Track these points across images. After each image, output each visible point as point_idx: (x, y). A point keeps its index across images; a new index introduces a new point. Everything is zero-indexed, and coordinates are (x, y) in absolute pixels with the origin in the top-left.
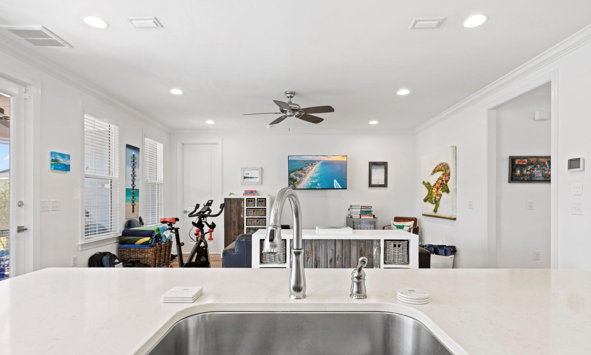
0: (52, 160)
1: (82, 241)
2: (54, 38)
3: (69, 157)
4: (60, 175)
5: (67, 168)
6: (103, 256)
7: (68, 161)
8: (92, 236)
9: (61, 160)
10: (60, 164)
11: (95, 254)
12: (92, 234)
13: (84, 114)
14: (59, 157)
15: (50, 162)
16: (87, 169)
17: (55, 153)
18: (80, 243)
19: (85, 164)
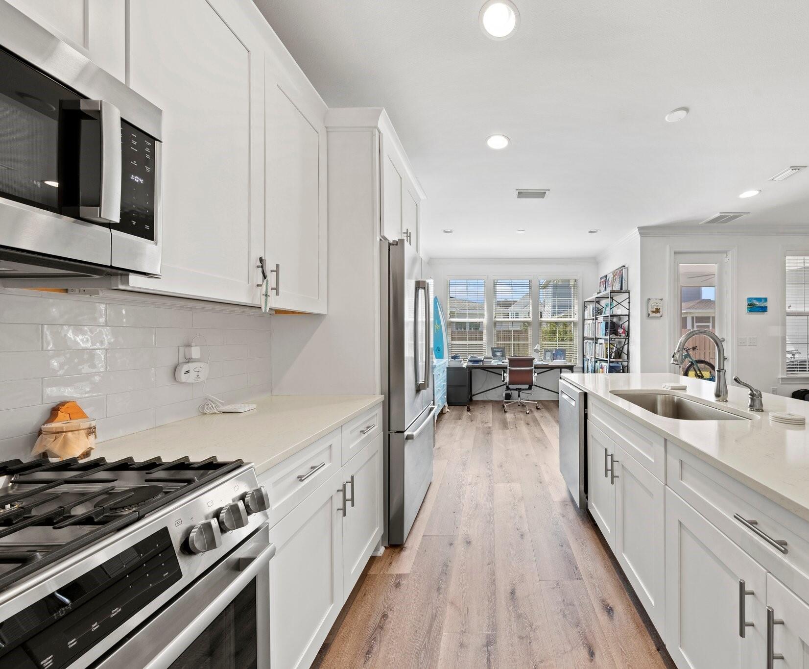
0: (748, 305)
1: (783, 374)
2: (732, 215)
3: (766, 300)
4: (757, 317)
5: (764, 309)
6: (806, 394)
7: (765, 304)
8: (797, 372)
9: (757, 304)
10: (755, 306)
11: (799, 390)
12: (798, 371)
13: (785, 257)
14: (755, 301)
15: (747, 307)
16: (789, 308)
17: (750, 298)
18: (780, 376)
19: (787, 302)
